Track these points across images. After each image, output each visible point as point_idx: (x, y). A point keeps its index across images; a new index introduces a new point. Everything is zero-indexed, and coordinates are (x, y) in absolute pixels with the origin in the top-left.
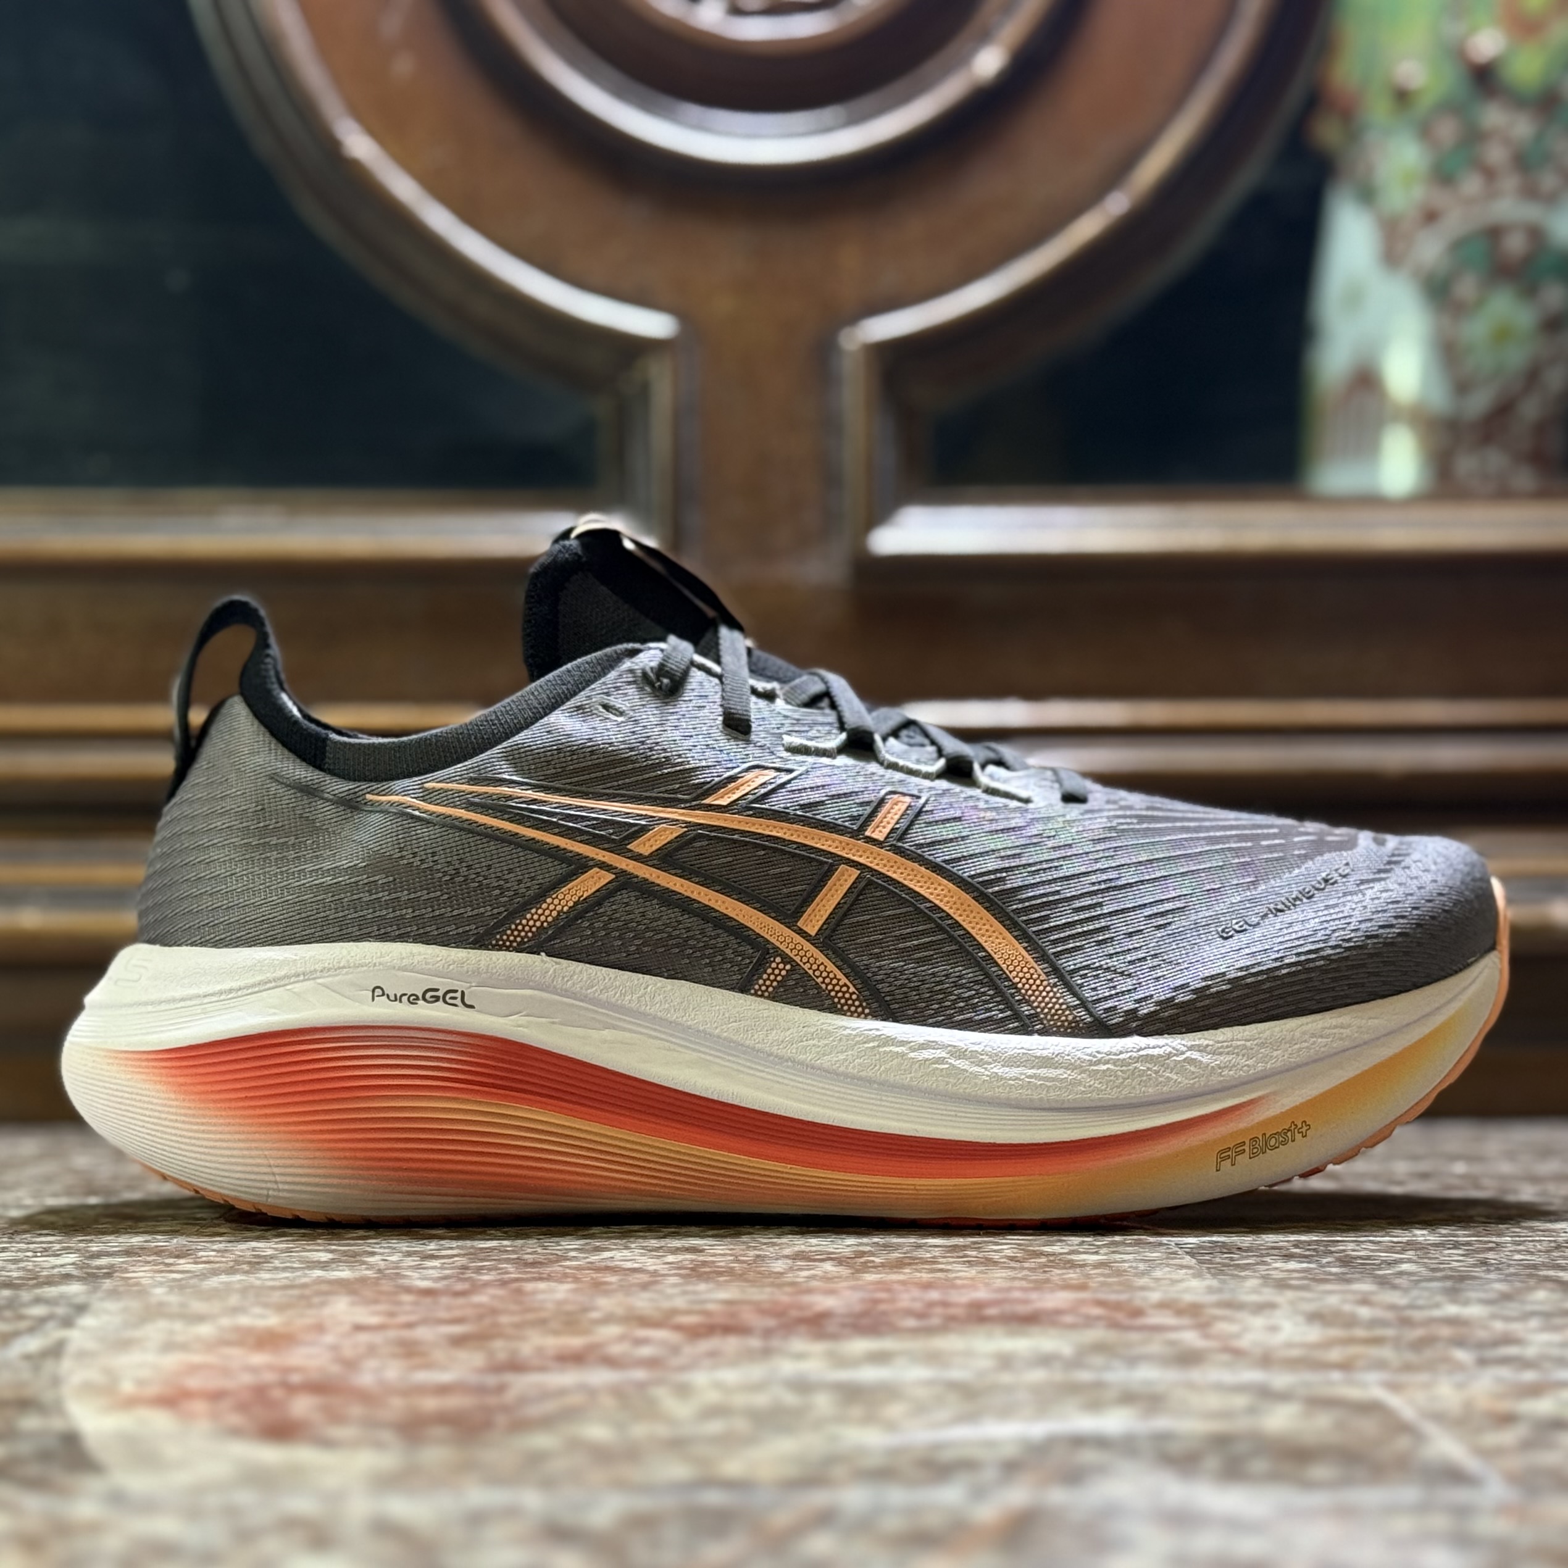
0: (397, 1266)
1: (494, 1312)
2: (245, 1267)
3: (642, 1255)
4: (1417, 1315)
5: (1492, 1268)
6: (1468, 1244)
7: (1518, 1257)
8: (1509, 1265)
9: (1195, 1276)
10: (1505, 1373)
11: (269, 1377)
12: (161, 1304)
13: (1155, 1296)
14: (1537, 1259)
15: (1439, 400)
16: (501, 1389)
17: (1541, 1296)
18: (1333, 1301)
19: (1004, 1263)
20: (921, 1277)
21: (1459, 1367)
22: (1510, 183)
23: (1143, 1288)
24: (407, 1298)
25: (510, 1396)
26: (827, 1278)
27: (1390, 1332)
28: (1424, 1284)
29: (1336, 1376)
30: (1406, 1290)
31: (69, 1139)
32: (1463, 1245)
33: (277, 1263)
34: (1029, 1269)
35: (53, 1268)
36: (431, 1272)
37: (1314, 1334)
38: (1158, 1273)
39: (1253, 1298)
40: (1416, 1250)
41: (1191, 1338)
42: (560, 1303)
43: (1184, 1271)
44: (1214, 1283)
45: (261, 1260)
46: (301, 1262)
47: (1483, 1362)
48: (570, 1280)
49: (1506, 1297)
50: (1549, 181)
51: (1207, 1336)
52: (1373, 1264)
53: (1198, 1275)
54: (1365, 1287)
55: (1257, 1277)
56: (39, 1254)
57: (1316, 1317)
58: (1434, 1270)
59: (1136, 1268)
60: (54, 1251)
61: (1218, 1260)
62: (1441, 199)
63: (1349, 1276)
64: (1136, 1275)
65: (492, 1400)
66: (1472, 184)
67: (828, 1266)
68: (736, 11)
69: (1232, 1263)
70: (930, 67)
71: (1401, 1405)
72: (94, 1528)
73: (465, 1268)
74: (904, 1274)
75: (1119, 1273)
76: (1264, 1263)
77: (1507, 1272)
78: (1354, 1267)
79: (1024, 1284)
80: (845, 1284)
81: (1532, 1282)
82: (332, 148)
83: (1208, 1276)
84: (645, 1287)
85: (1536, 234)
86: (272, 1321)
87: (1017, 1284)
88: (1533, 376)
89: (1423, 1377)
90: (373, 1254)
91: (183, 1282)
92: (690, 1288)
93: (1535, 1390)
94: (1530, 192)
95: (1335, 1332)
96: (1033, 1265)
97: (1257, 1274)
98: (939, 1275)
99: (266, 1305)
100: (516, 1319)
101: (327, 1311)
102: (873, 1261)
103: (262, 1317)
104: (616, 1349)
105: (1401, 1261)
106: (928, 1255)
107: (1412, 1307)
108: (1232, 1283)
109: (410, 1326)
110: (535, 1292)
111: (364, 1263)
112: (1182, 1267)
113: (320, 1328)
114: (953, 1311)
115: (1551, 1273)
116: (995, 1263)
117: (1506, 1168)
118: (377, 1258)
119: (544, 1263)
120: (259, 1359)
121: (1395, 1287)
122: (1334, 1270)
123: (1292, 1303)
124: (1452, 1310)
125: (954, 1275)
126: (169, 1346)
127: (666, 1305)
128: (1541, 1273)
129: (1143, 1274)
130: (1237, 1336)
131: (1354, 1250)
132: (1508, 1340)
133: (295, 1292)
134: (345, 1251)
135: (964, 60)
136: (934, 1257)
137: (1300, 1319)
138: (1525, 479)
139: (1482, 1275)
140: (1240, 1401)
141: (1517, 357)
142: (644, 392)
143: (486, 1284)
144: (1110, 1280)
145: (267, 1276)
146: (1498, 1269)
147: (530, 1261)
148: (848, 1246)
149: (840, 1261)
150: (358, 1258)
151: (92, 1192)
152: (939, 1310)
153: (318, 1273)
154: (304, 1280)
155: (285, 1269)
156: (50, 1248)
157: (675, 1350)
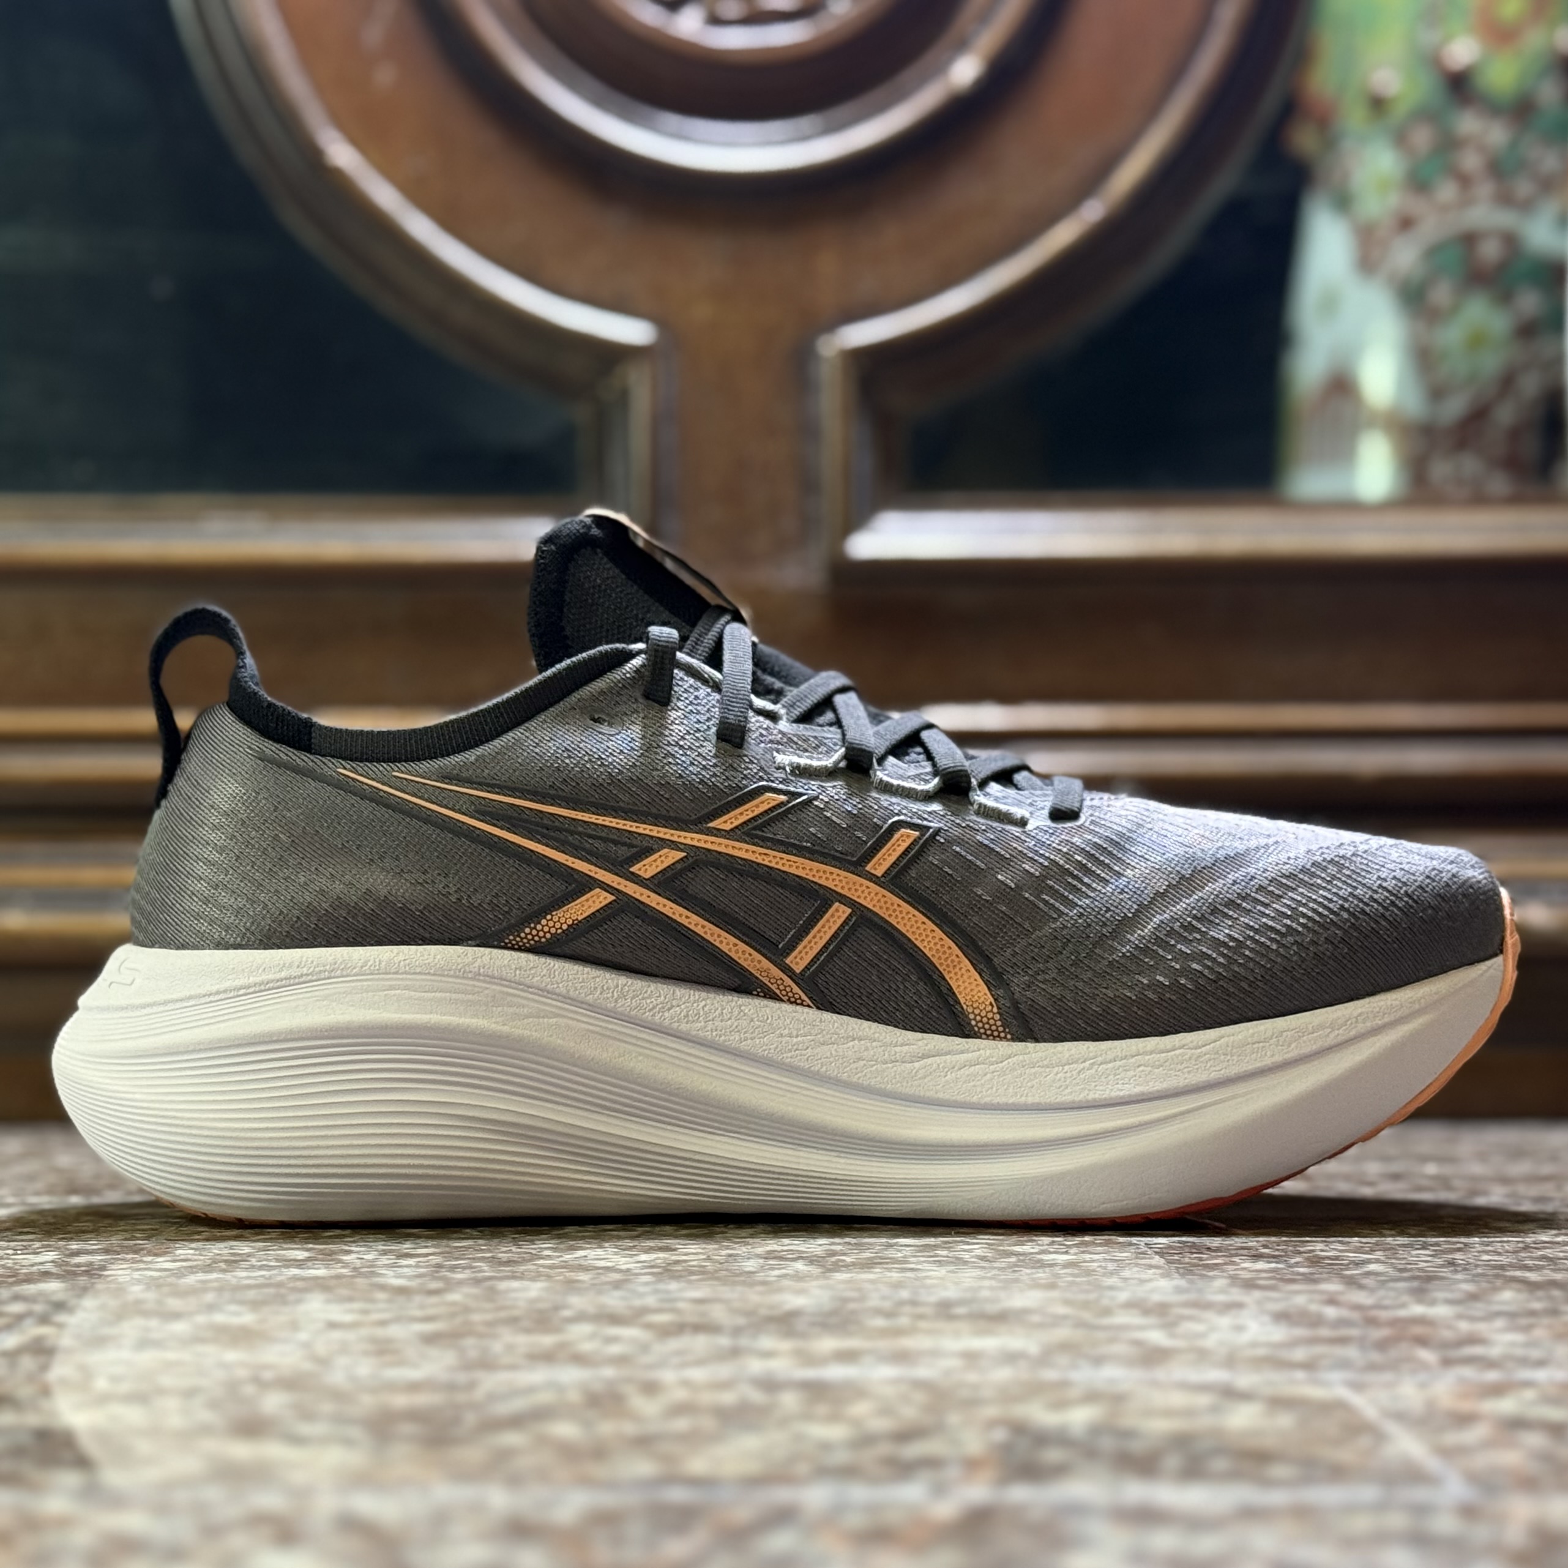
0: (372, 1264)
1: (467, 1310)
2: (223, 1265)
3: (616, 1254)
4: (1384, 1315)
5: (1459, 1269)
6: (1437, 1244)
7: (1485, 1257)
8: (1477, 1266)
9: (1163, 1276)
10: (1468, 1372)
11: (242, 1373)
12: (138, 1302)
13: (1123, 1296)
14: (1504, 1260)
15: (1415, 405)
16: (471, 1386)
17: (1508, 1296)
18: (1300, 1300)
19: (974, 1262)
20: (891, 1277)
21: (1424, 1366)
22: (1485, 189)
23: (1111, 1288)
24: (381, 1296)
25: (479, 1394)
26: (798, 1277)
27: (1354, 1332)
28: (1392, 1285)
29: (1300, 1375)
30: (1372, 1291)
31: (54, 1138)
32: (1431, 1245)
33: (254, 1261)
34: (1000, 1269)
35: (32, 1265)
36: (406, 1270)
37: (1279, 1333)
38: (1126, 1273)
39: (1221, 1298)
40: (1384, 1250)
41: (1157, 1337)
42: (533, 1301)
43: (1153, 1271)
44: (1182, 1283)
45: (238, 1258)
46: (277, 1260)
47: (1447, 1363)
48: (543, 1278)
49: (1473, 1297)
50: (1524, 188)
51: (1173, 1336)
52: (1341, 1264)
53: (1166, 1275)
54: (1333, 1287)
55: (1225, 1277)
56: (19, 1252)
57: (1283, 1317)
58: (1401, 1270)
59: (1105, 1268)
60: (34, 1249)
61: (1187, 1260)
62: (1417, 206)
63: (1317, 1276)
64: (1104, 1275)
65: (461, 1398)
66: (1447, 191)
67: (800, 1266)
68: (715, 20)
69: (1201, 1263)
70: (908, 74)
71: (1366, 1405)
72: (63, 1523)
73: (439, 1266)
74: (876, 1273)
75: (1089, 1272)
76: (1233, 1263)
77: (1474, 1272)
78: (1323, 1267)
79: (993, 1283)
80: (815, 1283)
81: (1499, 1282)
82: (314, 157)
83: (1176, 1275)
84: (617, 1285)
85: (1511, 241)
86: (247, 1318)
87: (987, 1283)
88: (1507, 382)
89: (1387, 1377)
90: (349, 1252)
91: (161, 1281)
92: (661, 1286)
93: (1497, 1390)
94: (1505, 199)
95: (1300, 1332)
96: (1003, 1265)
97: (1225, 1274)
98: (909, 1274)
99: (241, 1303)
100: (489, 1317)
101: (303, 1308)
102: (844, 1261)
103: (237, 1314)
104: (587, 1347)
105: (1369, 1261)
106: (900, 1255)
107: (1378, 1307)
108: (1200, 1283)
109: (383, 1323)
110: (509, 1291)
111: (340, 1261)
112: (1151, 1267)
113: (294, 1326)
114: (920, 1310)
115: (1518, 1273)
116: (966, 1263)
117: (1477, 1169)
118: (353, 1256)
119: (518, 1262)
120: (232, 1356)
121: (1361, 1287)
122: (1302, 1270)
123: (1259, 1303)
124: (1417, 1310)
125: (924, 1274)
126: (144, 1343)
127: (637, 1303)
128: (1508, 1273)
129: (1112, 1274)
130: (1202, 1335)
131: (1322, 1251)
132: (1473, 1340)
133: (272, 1291)
134: (321, 1250)
135: (941, 68)
136: (905, 1257)
137: (1266, 1319)
138: (1499, 484)
139: (1449, 1275)
140: (1203, 1400)
141: (1491, 363)
142: (624, 398)
143: (461, 1283)
144: (1078, 1279)
145: (244, 1274)
146: (1466, 1269)
147: (504, 1260)
148: (820, 1245)
149: (812, 1260)
150: (334, 1257)
151: (73, 1191)
152: (907, 1309)
153: (295, 1271)
154: (280, 1278)
155: (261, 1268)
156: (30, 1246)
157: (645, 1348)
